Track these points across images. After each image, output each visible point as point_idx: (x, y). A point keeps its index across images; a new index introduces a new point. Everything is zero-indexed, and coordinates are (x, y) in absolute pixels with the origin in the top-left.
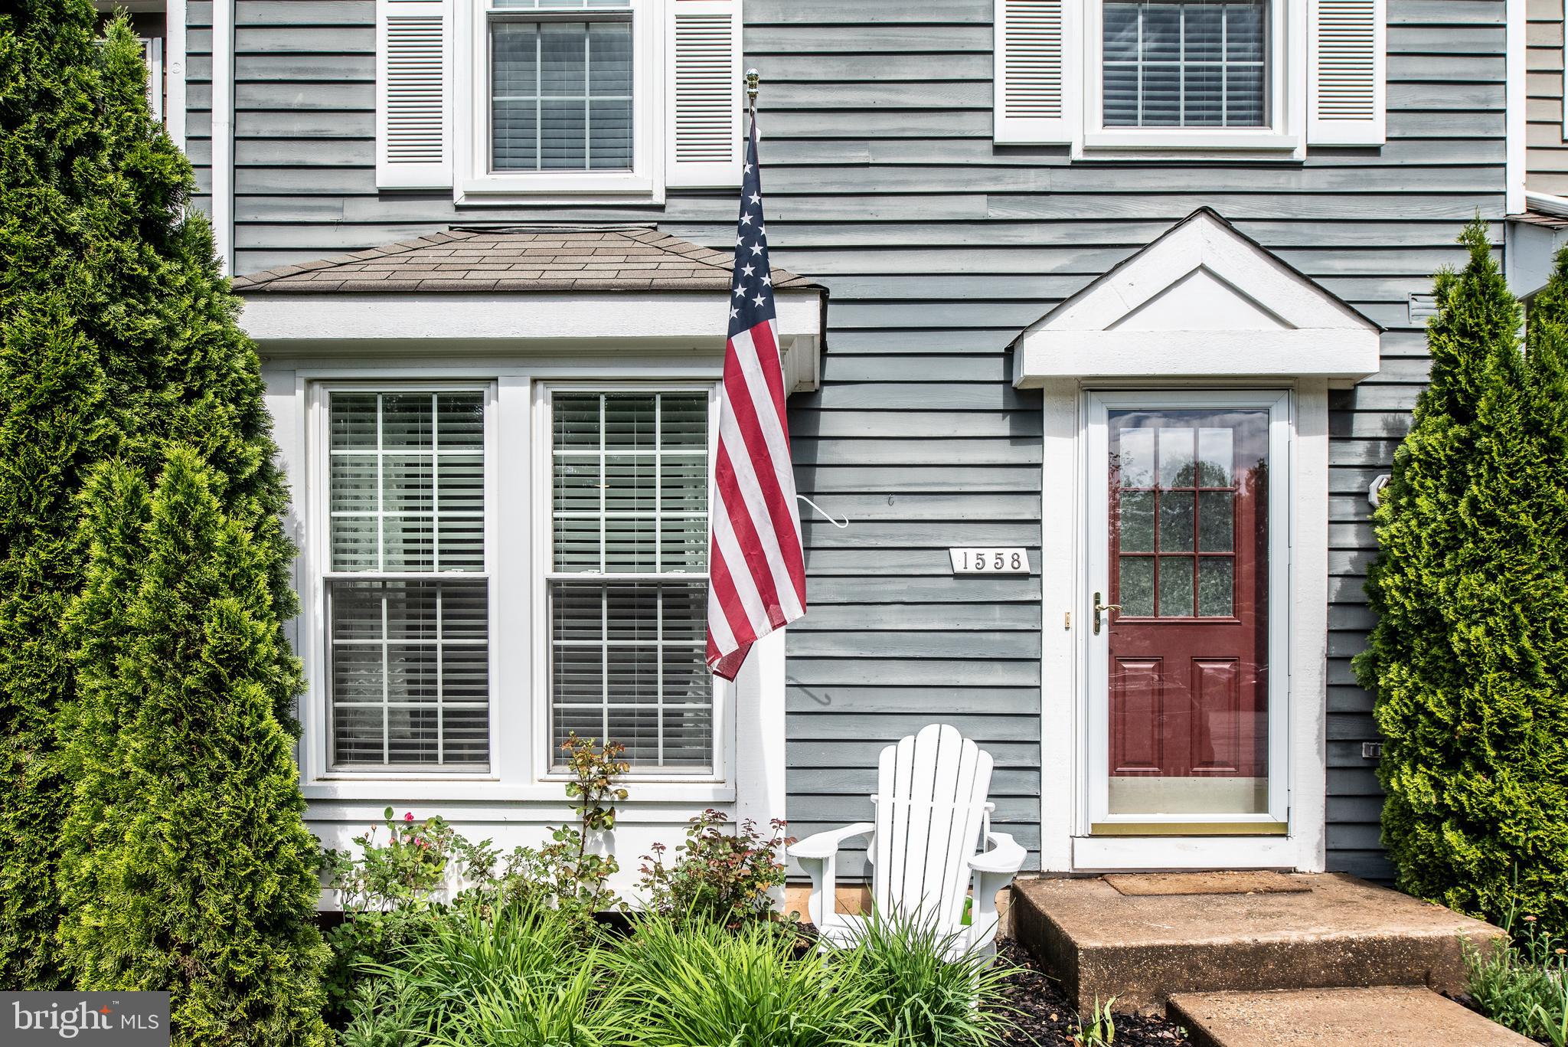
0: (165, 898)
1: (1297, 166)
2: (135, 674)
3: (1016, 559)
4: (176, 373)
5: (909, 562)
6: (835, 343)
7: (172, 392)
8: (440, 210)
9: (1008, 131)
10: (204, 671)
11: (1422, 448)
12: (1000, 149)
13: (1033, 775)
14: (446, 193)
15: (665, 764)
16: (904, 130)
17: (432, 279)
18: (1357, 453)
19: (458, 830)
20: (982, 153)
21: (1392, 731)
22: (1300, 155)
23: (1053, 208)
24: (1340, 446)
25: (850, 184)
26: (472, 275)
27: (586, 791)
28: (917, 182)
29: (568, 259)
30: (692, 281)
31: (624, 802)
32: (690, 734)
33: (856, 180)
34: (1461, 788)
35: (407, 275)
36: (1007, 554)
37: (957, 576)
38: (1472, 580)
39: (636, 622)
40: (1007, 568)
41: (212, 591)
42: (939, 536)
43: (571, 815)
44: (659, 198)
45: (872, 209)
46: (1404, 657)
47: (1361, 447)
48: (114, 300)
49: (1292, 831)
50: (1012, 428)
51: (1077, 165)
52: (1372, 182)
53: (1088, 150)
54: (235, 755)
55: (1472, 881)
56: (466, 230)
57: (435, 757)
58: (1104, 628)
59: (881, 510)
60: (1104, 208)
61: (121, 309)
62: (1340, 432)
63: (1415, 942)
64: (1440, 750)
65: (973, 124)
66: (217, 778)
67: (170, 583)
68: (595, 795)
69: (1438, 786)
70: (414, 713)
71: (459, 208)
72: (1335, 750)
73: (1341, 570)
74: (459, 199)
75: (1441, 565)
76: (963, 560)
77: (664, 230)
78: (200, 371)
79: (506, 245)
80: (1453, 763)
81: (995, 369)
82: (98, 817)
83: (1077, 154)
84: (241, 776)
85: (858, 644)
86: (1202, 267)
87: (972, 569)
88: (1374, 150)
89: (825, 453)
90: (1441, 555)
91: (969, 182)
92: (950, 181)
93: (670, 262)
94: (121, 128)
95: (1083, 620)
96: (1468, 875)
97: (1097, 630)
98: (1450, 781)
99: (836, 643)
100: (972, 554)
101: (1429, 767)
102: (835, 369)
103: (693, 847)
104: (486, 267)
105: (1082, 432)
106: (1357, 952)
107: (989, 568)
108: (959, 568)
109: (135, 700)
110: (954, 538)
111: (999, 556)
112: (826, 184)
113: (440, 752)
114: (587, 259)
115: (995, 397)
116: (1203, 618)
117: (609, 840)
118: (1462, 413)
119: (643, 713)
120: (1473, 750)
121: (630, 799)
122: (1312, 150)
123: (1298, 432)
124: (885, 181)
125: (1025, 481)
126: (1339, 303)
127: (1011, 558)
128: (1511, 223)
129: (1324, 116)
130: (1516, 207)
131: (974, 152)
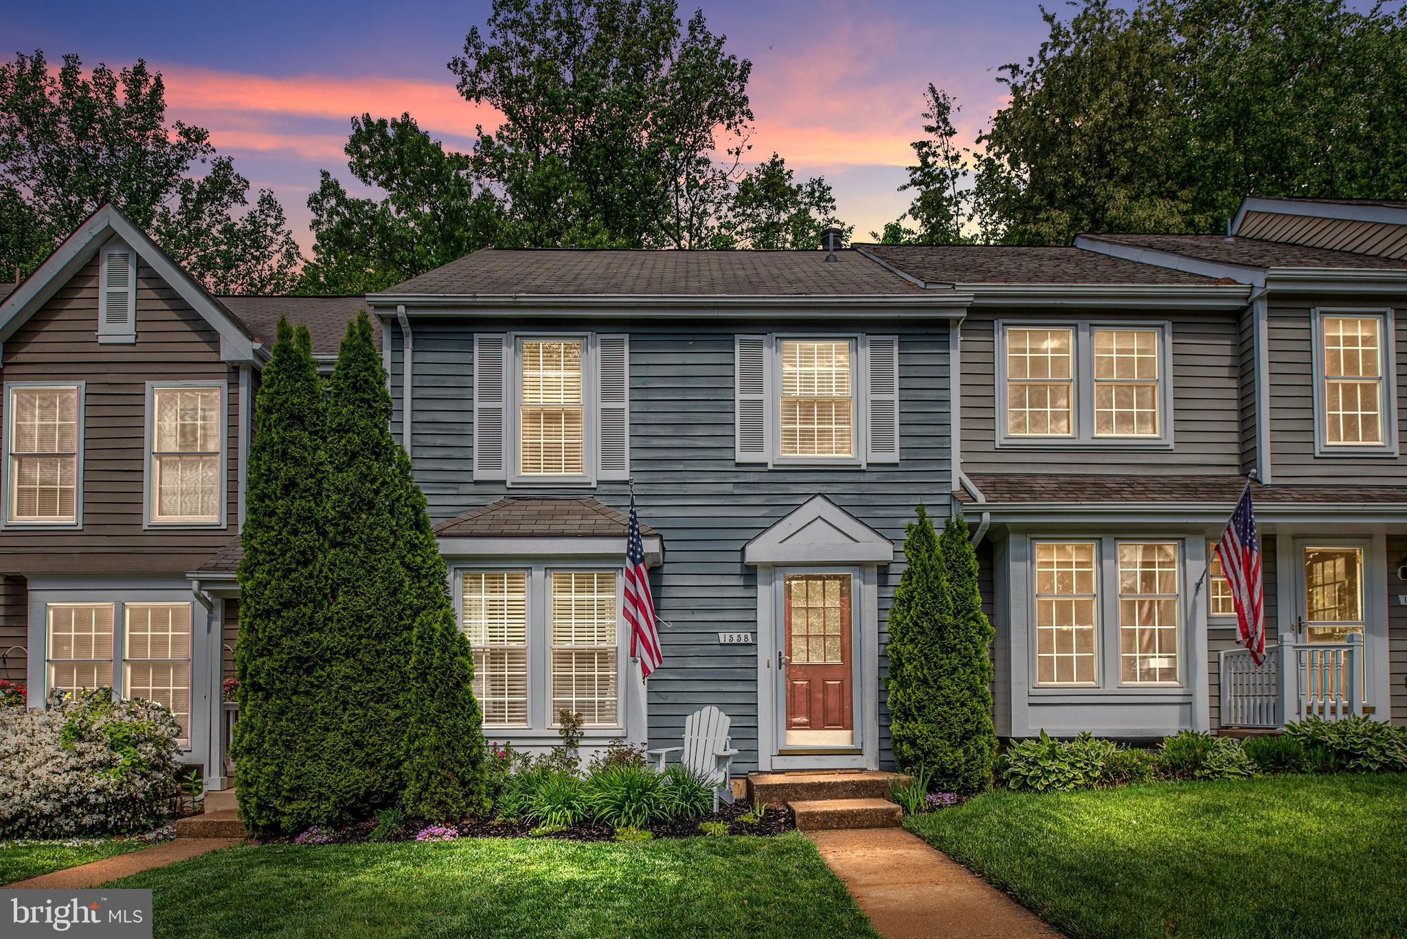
0: (444, 753)
1: (862, 471)
2: (434, 682)
3: (746, 637)
4: (426, 576)
5: (701, 639)
6: (667, 546)
7: (424, 583)
8: (500, 489)
9: (741, 457)
10: (455, 681)
12: (738, 465)
13: (754, 730)
14: (504, 482)
15: (598, 722)
16: (697, 456)
17: (507, 529)
18: (889, 592)
19: (515, 749)
20: (730, 467)
22: (864, 467)
23: (760, 489)
24: (882, 589)
25: (675, 479)
26: (522, 527)
27: (568, 733)
28: (703, 478)
29: (559, 517)
30: (609, 531)
31: (582, 737)
32: (609, 710)
33: (678, 477)
34: (908, 728)
35: (497, 527)
36: (743, 635)
37: (721, 644)
38: (910, 647)
39: (586, 665)
40: (743, 641)
41: (455, 654)
42: (713, 628)
43: (561, 742)
44: (594, 485)
45: (684, 489)
47: (891, 590)
48: (408, 552)
49: (864, 752)
50: (744, 582)
51: (770, 471)
52: (894, 477)
53: (774, 465)
54: (463, 708)
56: (513, 498)
57: (504, 721)
58: (783, 667)
59: (690, 617)
60: (783, 489)
61: (410, 556)
62: (883, 584)
63: (878, 782)
65: (726, 454)
66: (457, 715)
67: (444, 653)
68: (571, 734)
69: (903, 728)
70: (494, 703)
71: (509, 489)
72: (883, 718)
73: (884, 641)
74: (509, 485)
76: (724, 638)
77: (597, 499)
78: (433, 574)
79: (531, 508)
81: (737, 557)
82: (420, 729)
83: (770, 467)
84: (465, 716)
85: (680, 674)
86: (820, 517)
87: (727, 642)
88: (896, 465)
89: (665, 593)
90: (904, 637)
91: (725, 478)
92: (717, 478)
93: (601, 519)
94: (407, 488)
95: (774, 663)
97: (780, 668)
99: (670, 673)
100: (728, 635)
102: (669, 556)
103: (610, 753)
104: (526, 522)
105: (774, 585)
106: (857, 785)
107: (735, 641)
108: (722, 641)
109: (434, 691)
110: (720, 629)
111: (739, 636)
112: (665, 479)
113: (507, 719)
114: (566, 517)
115: (737, 569)
116: (828, 662)
117: (576, 752)
119: (589, 702)
121: (584, 736)
122: (868, 465)
123: (864, 583)
124: (690, 477)
125: (748, 604)
126: (873, 529)
127: (744, 637)
128: (952, 496)
129: (874, 450)
130: (956, 487)
131: (726, 466)
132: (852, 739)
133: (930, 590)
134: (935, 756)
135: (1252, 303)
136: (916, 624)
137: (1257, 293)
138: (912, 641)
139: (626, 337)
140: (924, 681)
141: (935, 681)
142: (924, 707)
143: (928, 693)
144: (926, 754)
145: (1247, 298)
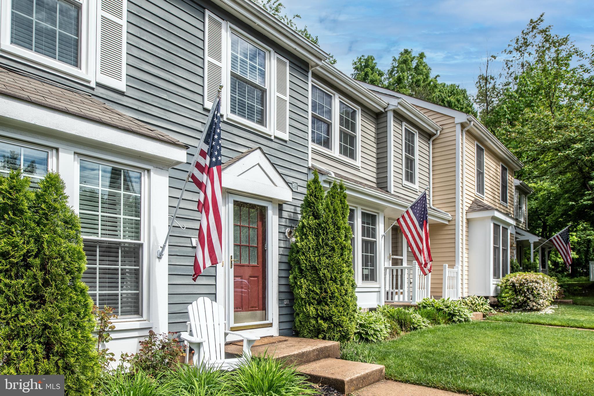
1: (271, 140)
5: (179, 241)
12: (204, 109)
15: (121, 315)
16: (178, 92)
18: (283, 222)
20: (200, 109)
21: (302, 296)
22: (273, 138)
24: (280, 219)
25: (161, 104)
28: (181, 111)
31: (114, 331)
34: (322, 309)
37: (193, 247)
42: (188, 234)
44: (93, 85)
45: (168, 116)
46: (304, 277)
47: (284, 220)
49: (273, 325)
51: (224, 122)
52: (285, 150)
55: (325, 332)
58: (233, 267)
60: (231, 138)
62: (280, 215)
64: (317, 300)
65: (198, 98)
72: (280, 302)
75: (315, 254)
83: (225, 119)
86: (258, 164)
88: (287, 142)
91: (196, 117)
92: (191, 115)
93: (122, 119)
95: (228, 264)
96: (324, 331)
97: (231, 268)
98: (319, 308)
101: (313, 305)
105: (227, 205)
108: (194, 244)
110: (192, 234)
112: (153, 101)
116: (251, 264)
119: (110, 295)
120: (325, 300)
121: (115, 329)
122: (275, 137)
123: (273, 214)
124: (172, 107)
126: (286, 182)
128: (309, 169)
129: (277, 129)
130: (310, 165)
131: (197, 108)
132: (265, 318)
135: (387, 111)
137: (391, 108)
140: (335, 281)
145: (385, 109)
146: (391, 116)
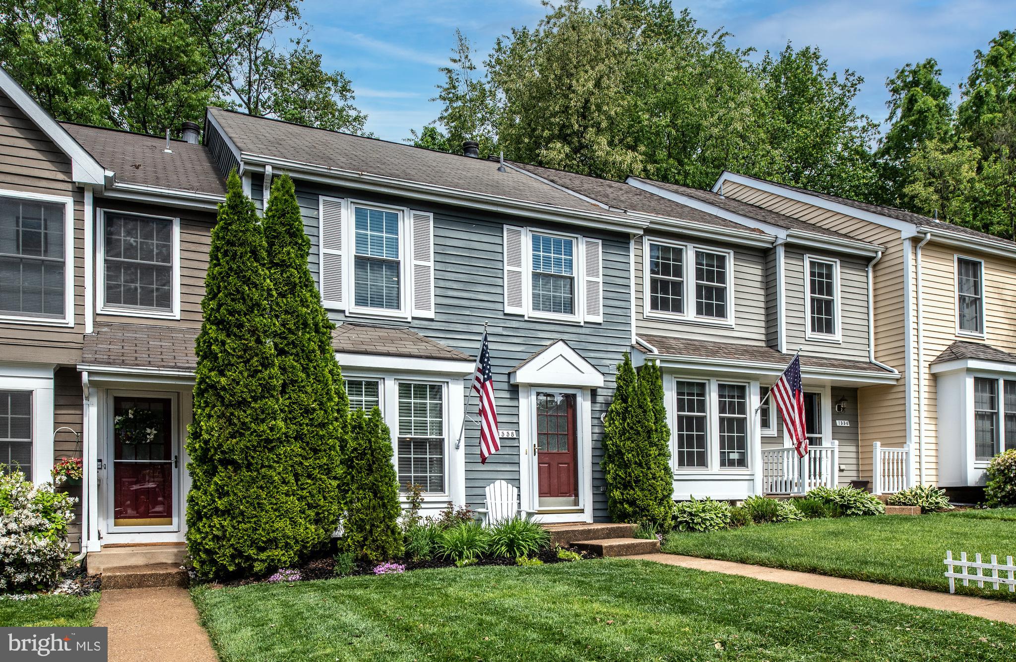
1: (582, 327)
3: (512, 433)
8: (340, 317)
9: (509, 310)
11: (616, 409)
12: (505, 314)
13: (518, 497)
14: (343, 312)
15: (429, 491)
16: (480, 305)
18: (597, 407)
20: (500, 315)
21: (611, 482)
22: (582, 324)
23: (519, 332)
24: (594, 405)
30: (442, 355)
32: (436, 483)
33: (466, 319)
34: (627, 494)
35: (359, 346)
36: (510, 432)
38: (629, 443)
39: (421, 450)
40: (510, 436)
44: (409, 320)
45: (471, 328)
46: (613, 462)
47: (598, 405)
49: (585, 512)
50: (510, 395)
51: (526, 321)
52: (599, 332)
53: (529, 317)
55: (631, 515)
56: (351, 324)
58: (537, 454)
60: (533, 334)
62: (593, 401)
64: (622, 485)
65: (498, 307)
69: (622, 494)
71: (346, 317)
72: (595, 489)
73: (594, 439)
74: (347, 314)
75: (620, 439)
77: (410, 329)
80: (625, 488)
81: (505, 378)
83: (526, 318)
86: (561, 355)
87: (501, 436)
88: (600, 324)
90: (621, 436)
91: (496, 323)
92: (492, 322)
93: (428, 346)
95: (531, 452)
97: (535, 455)
98: (625, 492)
100: (500, 432)
101: (620, 489)
105: (528, 398)
107: (506, 436)
111: (507, 433)
114: (402, 342)
115: (505, 386)
116: (560, 451)
118: (625, 401)
119: (423, 477)
120: (630, 484)
122: (585, 323)
123: (584, 400)
124: (474, 320)
125: (514, 411)
126: (593, 366)
127: (511, 433)
128: (632, 347)
129: (588, 313)
130: (634, 342)
131: (498, 315)
132: (576, 503)
133: (640, 407)
134: (648, 511)
135: (775, 247)
136: (632, 428)
137: (780, 242)
138: (629, 439)
139: (431, 215)
140: (640, 465)
141: (646, 464)
142: (640, 480)
143: (642, 472)
144: (642, 510)
145: (773, 243)
146: (781, 253)
